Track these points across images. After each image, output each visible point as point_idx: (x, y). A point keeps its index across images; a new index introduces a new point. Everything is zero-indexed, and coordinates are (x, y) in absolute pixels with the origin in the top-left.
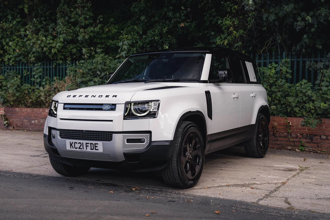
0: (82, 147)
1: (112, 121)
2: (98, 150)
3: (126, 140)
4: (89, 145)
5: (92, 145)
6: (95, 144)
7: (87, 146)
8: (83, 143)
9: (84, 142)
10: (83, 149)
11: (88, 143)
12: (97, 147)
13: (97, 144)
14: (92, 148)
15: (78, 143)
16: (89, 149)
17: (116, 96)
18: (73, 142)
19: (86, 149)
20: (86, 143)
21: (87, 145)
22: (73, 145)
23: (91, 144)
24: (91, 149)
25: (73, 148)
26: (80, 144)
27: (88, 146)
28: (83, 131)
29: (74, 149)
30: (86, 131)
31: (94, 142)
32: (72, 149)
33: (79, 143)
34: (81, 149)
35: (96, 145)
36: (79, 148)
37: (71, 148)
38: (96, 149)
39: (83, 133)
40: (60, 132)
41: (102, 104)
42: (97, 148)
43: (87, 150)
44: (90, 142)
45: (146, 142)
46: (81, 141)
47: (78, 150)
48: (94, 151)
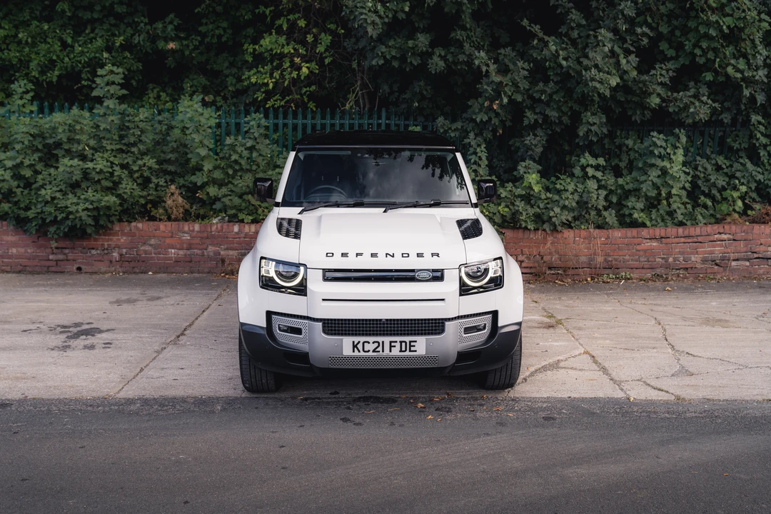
0: (380, 349)
1: (443, 300)
2: (416, 351)
3: (463, 330)
4: (398, 345)
5: (404, 344)
6: (410, 342)
7: (391, 346)
8: (383, 342)
9: (387, 340)
10: (383, 351)
11: (396, 342)
12: (414, 346)
13: (416, 341)
14: (403, 349)
15: (371, 343)
16: (396, 352)
17: (438, 255)
18: (359, 342)
19: (390, 351)
20: (391, 342)
21: (393, 344)
22: (360, 346)
23: (401, 342)
24: (401, 351)
25: (359, 351)
26: (376, 344)
27: (395, 346)
28: (381, 320)
29: (362, 353)
30: (387, 320)
31: (407, 339)
32: (356, 353)
33: (373, 343)
34: (379, 352)
35: (412, 344)
36: (374, 351)
37: (354, 351)
38: (410, 351)
39: (380, 324)
40: (324, 323)
41: (413, 271)
42: (412, 348)
43: (391, 354)
44: (398, 339)
45: (487, 328)
46: (380, 339)
47: (371, 354)
48: (407, 353)
